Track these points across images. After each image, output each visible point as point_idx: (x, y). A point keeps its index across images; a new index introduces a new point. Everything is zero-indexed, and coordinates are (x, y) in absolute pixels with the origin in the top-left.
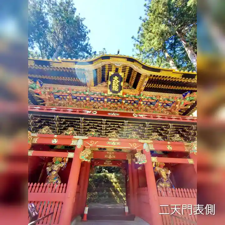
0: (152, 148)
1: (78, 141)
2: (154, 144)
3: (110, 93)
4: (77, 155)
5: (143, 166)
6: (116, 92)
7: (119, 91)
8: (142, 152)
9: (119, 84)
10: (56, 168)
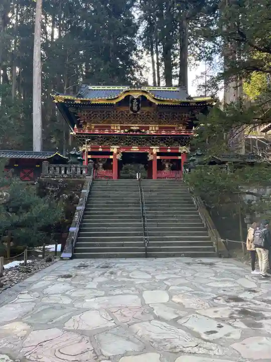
0: (158, 151)
1: (114, 149)
2: (160, 149)
3: (132, 112)
4: (115, 156)
5: (151, 161)
6: (136, 112)
7: (138, 111)
8: (152, 154)
9: (138, 105)
10: (101, 164)
